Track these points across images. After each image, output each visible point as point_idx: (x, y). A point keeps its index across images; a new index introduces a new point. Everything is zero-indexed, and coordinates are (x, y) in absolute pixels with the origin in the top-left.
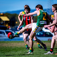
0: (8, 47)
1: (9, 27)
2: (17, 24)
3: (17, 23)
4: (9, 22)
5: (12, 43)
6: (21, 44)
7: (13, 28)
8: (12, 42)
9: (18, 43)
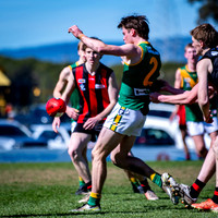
0: (6, 186)
1: (9, 107)
2: (38, 97)
3: (37, 92)
4: (9, 91)
5: (20, 171)
6: (53, 174)
7: (24, 111)
8: (21, 166)
9: (43, 169)
